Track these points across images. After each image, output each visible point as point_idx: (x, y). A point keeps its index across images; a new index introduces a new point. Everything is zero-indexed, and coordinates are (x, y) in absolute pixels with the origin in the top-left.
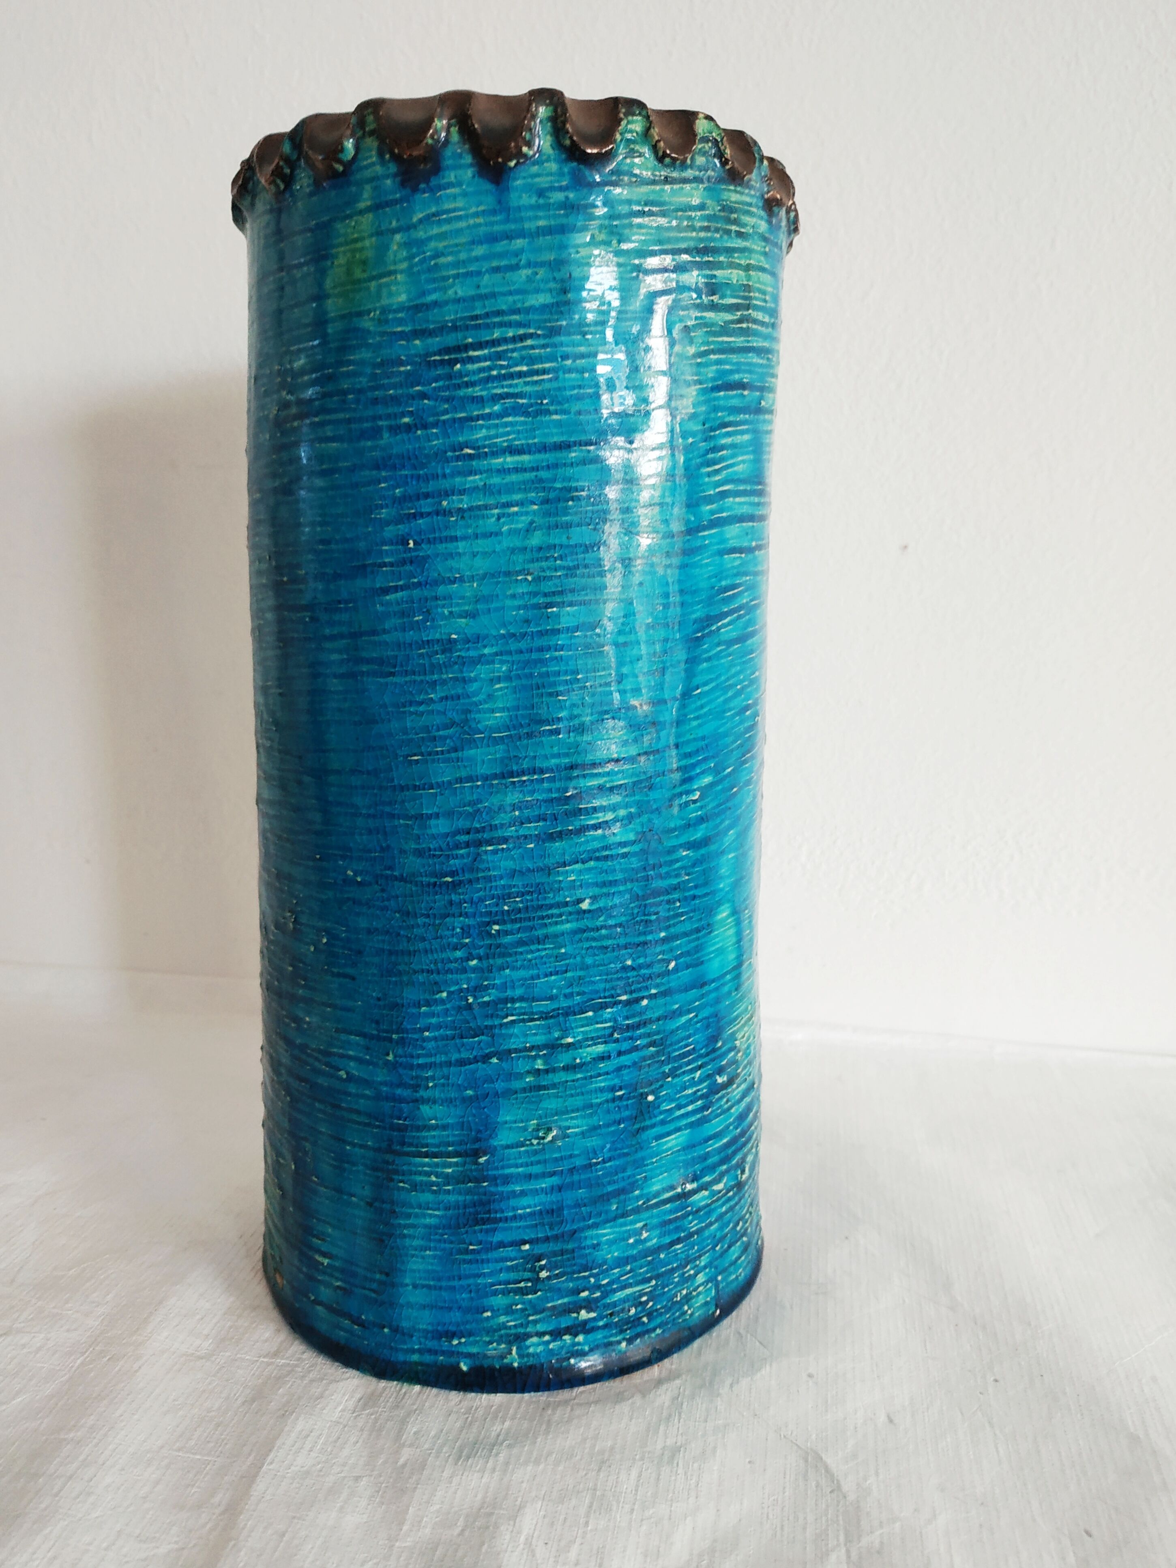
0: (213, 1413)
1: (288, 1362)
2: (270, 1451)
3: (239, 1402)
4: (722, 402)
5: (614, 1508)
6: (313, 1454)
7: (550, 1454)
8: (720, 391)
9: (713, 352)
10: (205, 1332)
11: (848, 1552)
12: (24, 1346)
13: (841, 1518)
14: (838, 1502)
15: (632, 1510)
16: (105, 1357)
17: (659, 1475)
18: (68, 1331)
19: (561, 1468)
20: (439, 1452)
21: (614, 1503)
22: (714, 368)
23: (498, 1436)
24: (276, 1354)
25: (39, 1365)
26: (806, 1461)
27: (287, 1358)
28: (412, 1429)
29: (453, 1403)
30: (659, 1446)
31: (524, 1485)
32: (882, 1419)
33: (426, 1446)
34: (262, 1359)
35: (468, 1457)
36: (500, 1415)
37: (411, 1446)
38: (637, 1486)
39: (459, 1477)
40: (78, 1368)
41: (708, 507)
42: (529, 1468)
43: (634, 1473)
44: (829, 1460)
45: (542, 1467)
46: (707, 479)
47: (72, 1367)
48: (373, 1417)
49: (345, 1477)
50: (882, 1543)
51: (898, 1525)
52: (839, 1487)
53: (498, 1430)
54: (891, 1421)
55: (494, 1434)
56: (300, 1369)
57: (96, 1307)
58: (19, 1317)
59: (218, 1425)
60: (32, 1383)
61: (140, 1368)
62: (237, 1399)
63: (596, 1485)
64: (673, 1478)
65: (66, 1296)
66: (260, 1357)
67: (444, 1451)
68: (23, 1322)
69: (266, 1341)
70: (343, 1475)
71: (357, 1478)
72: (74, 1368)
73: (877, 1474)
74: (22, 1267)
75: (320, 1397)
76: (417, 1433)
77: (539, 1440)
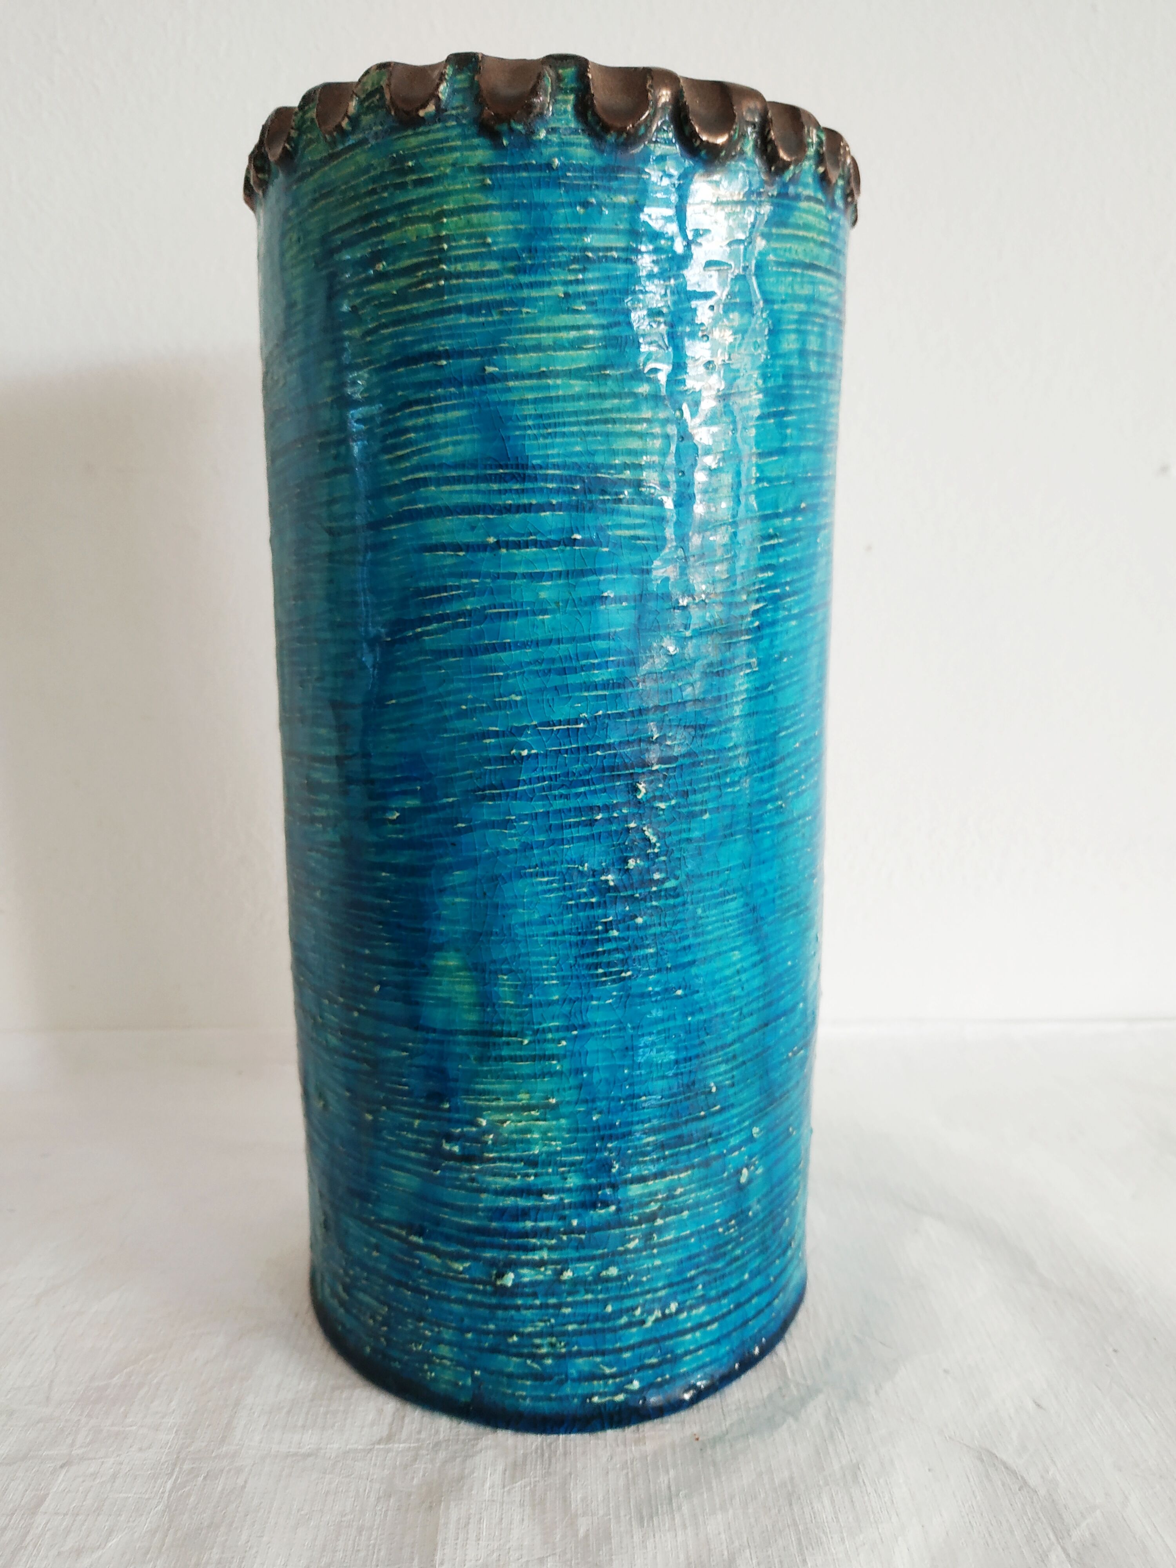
0: (349, 1517)
1: (407, 1445)
2: (435, 1550)
3: (372, 1499)
4: (404, 379)
5: (824, 1539)
6: (483, 1543)
7: (732, 1498)
8: (397, 368)
9: (385, 326)
10: (300, 1423)
11: (1064, 1550)
12: (94, 1475)
13: (1041, 1515)
14: (1032, 1498)
15: (843, 1539)
16: (198, 1476)
17: (851, 1498)
18: (140, 1449)
19: (750, 1511)
20: (618, 1517)
21: (822, 1535)
22: (389, 343)
23: (669, 1488)
24: (389, 1438)
25: (122, 1495)
26: (982, 1461)
27: (404, 1442)
28: (576, 1496)
29: (604, 1459)
30: (836, 1467)
31: (723, 1536)
32: (1031, 1406)
33: (601, 1513)
34: (377, 1447)
35: (651, 1517)
36: (660, 1464)
37: (584, 1514)
38: (835, 1513)
39: (652, 1540)
40: (171, 1492)
41: (394, 499)
42: (719, 1516)
43: (826, 1501)
44: (1004, 1456)
45: (731, 1512)
46: (388, 468)
47: (163, 1493)
48: (528, 1488)
49: (528, 1561)
50: (1092, 1535)
51: (1098, 1512)
52: (1025, 1483)
53: (666, 1482)
54: (1038, 1405)
55: (664, 1486)
56: (425, 1452)
57: (163, 1417)
58: (74, 1441)
59: (360, 1530)
60: (122, 1518)
61: (246, 1482)
62: (368, 1497)
63: (794, 1520)
64: (866, 1498)
65: (122, 1409)
66: (374, 1444)
67: (622, 1514)
68: (81, 1447)
69: (372, 1424)
70: (524, 1560)
71: (541, 1560)
72: (166, 1495)
73: (1054, 1463)
74: (52, 1382)
75: (461, 1478)
76: (584, 1499)
77: (714, 1484)
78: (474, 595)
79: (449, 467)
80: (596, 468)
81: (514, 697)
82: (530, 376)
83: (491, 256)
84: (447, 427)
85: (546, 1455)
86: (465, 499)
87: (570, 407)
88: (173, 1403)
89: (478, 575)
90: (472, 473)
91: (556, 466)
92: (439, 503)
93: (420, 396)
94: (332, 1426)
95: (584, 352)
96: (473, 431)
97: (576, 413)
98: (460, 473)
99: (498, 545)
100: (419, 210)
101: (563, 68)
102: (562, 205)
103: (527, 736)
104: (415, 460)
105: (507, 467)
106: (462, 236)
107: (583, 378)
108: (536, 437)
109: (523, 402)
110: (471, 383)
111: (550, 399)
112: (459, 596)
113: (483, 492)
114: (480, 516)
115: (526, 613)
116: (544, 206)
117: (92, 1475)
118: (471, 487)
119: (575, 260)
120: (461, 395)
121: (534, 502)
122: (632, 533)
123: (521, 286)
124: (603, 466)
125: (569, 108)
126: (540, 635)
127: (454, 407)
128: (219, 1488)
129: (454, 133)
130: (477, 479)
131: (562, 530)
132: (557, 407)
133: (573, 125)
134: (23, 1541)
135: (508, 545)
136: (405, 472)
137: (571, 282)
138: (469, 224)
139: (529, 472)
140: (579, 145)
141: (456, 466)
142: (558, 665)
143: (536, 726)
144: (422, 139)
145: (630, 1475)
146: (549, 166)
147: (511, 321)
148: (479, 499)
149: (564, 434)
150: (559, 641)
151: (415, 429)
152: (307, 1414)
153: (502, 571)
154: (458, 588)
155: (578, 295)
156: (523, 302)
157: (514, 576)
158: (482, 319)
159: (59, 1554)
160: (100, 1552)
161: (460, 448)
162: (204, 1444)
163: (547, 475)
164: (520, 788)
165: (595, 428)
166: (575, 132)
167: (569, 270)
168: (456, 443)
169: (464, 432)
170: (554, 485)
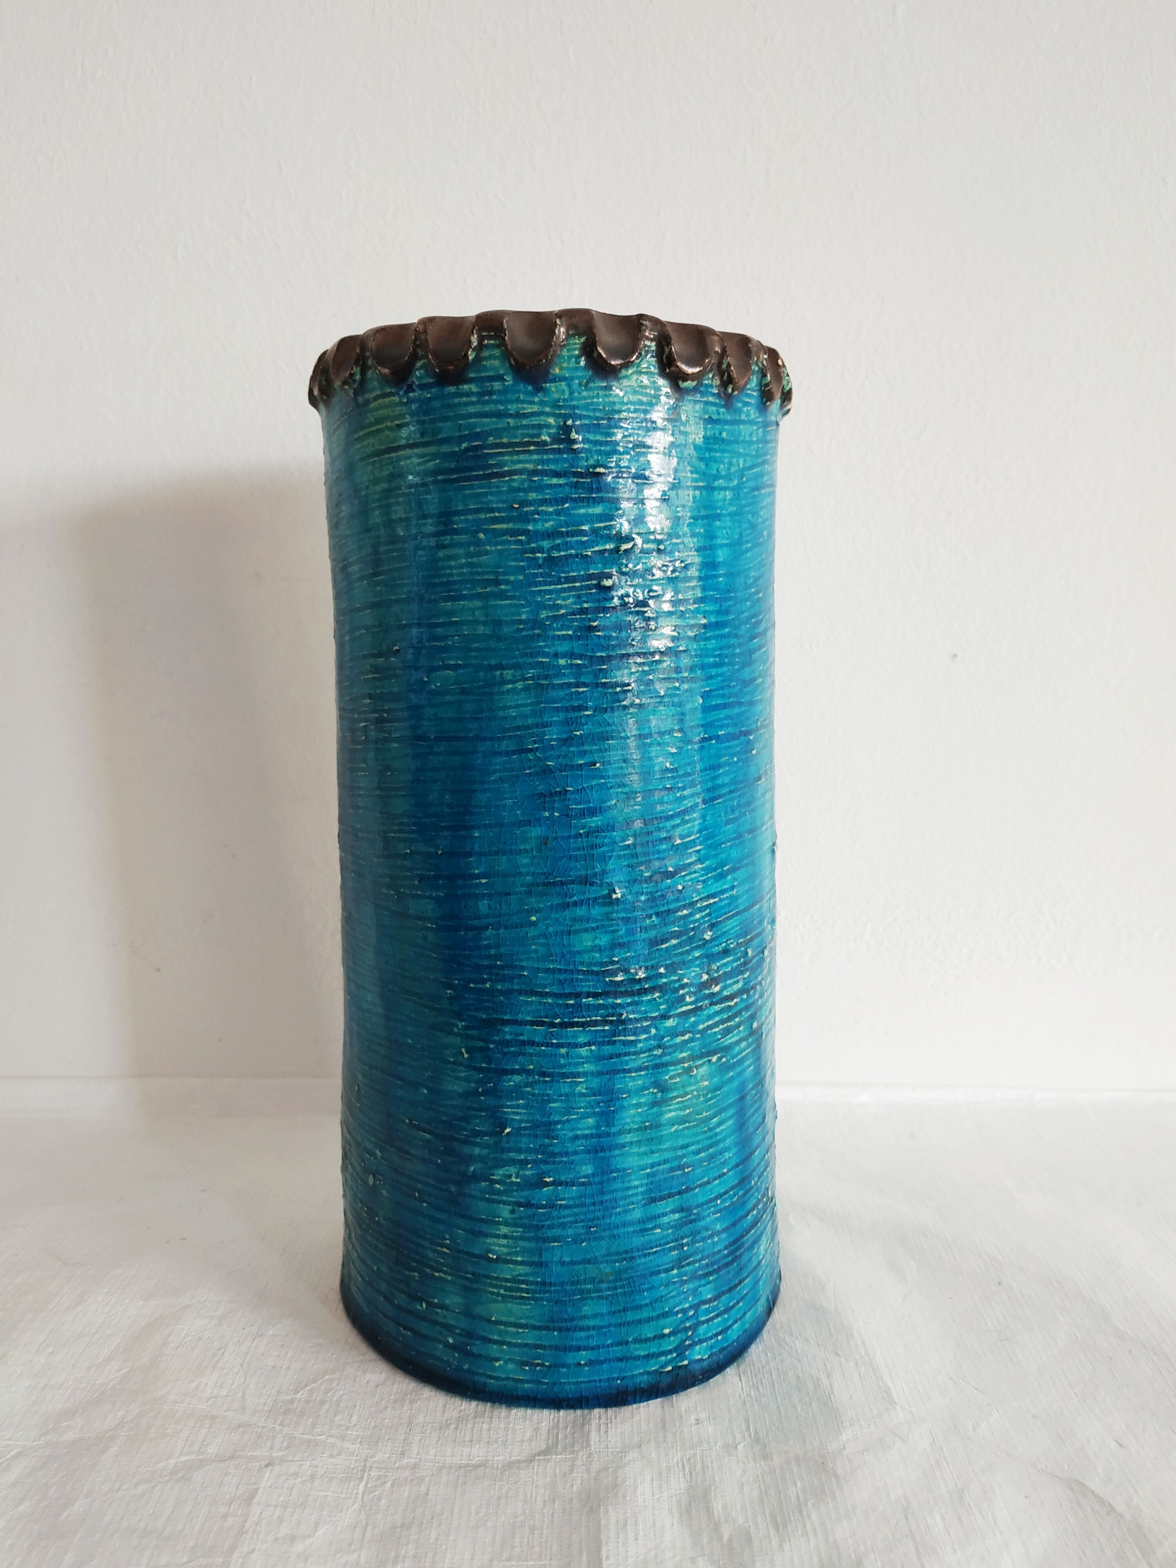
0: (521, 1518)
1: (564, 1457)
2: (600, 1546)
3: (539, 1503)
5: (938, 1549)
6: (640, 1542)
7: (854, 1507)
10: (467, 1438)
12: (296, 1475)
13: (1127, 1535)
14: (1119, 1522)
15: (955, 1550)
16: (385, 1482)
17: (959, 1516)
18: (331, 1456)
20: (756, 1524)
21: (936, 1546)
23: (798, 1497)
24: (548, 1451)
25: (322, 1493)
26: (1073, 1490)
27: (561, 1454)
28: (718, 1506)
30: (944, 1490)
31: (850, 1541)
32: (1113, 1445)
33: (741, 1520)
34: (537, 1458)
35: (785, 1524)
37: (726, 1521)
38: (947, 1528)
39: (788, 1544)
40: (363, 1495)
42: (845, 1523)
43: (938, 1518)
44: (1092, 1486)
45: (854, 1521)
47: (357, 1494)
49: (681, 1560)
52: (1113, 1509)
53: (795, 1493)
54: (1120, 1445)
55: (793, 1497)
56: (580, 1463)
57: (347, 1429)
58: (272, 1445)
59: (532, 1529)
60: (325, 1513)
61: (428, 1490)
62: (536, 1501)
63: (911, 1531)
64: (973, 1518)
65: (311, 1420)
66: (535, 1456)
67: (759, 1522)
68: (280, 1450)
69: (531, 1440)
70: (678, 1558)
71: (693, 1560)
72: (360, 1496)
73: (1136, 1492)
74: (244, 1393)
75: (615, 1486)
76: (725, 1508)
77: (837, 1495)
85: (687, 1469)
88: (353, 1419)
94: (496, 1441)
117: (293, 1474)
128: (406, 1495)
134: (243, 1527)
145: (762, 1487)
152: (473, 1428)
159: (276, 1539)
160: (310, 1541)
162: (387, 1456)
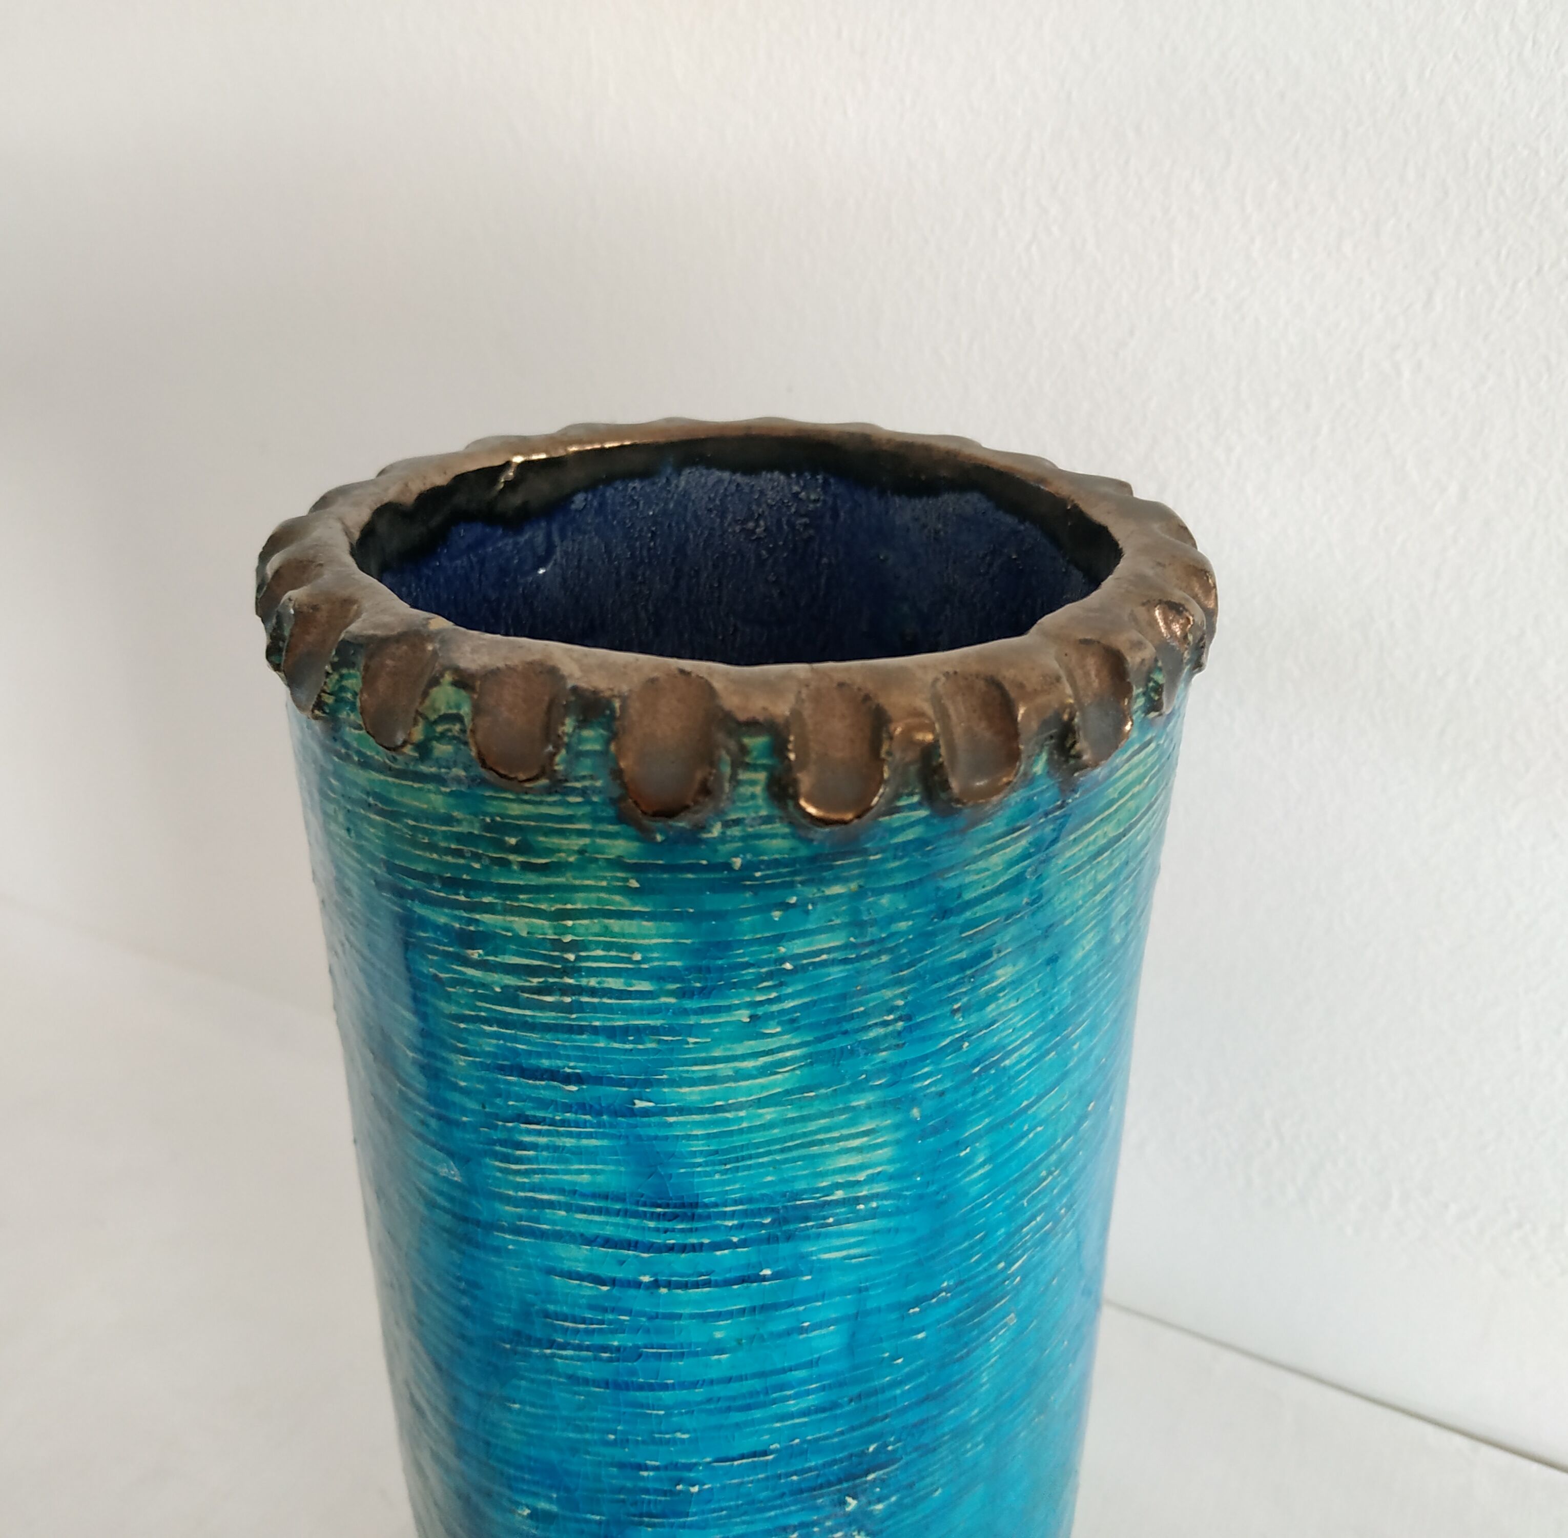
4: (517, 1089)
8: (505, 1074)
78: (623, 1332)
79: (584, 1196)
80: (796, 1196)
81: (679, 1435)
82: (701, 1111)
83: (638, 974)
84: (581, 1153)
86: (609, 1231)
87: (759, 1137)
89: (629, 1312)
90: (618, 1206)
91: (736, 1202)
92: (572, 1230)
93: (540, 1114)
95: (779, 1076)
96: (618, 1163)
97: (768, 1143)
98: (602, 1204)
99: (656, 1284)
100: (529, 901)
101: (751, 736)
102: (747, 912)
103: (699, 1471)
104: (537, 1178)
105: (668, 1206)
106: (598, 944)
107: (776, 1105)
108: (707, 1174)
109: (689, 1137)
110: (615, 1113)
111: (731, 1133)
112: (601, 1330)
113: (635, 1228)
114: (630, 1252)
115: (696, 1354)
116: (719, 915)
118: (618, 1220)
119: (770, 976)
120: (600, 1125)
121: (706, 1241)
122: (844, 1253)
123: (686, 1012)
124: (805, 1191)
125: (758, 790)
126: (713, 1374)
127: (590, 1136)
129: (580, 812)
130: (626, 1213)
131: (748, 1266)
132: (738, 1141)
133: (764, 813)
135: (669, 1285)
136: (521, 1187)
137: (761, 1003)
138: (607, 931)
139: (700, 1211)
140: (774, 836)
141: (594, 1196)
142: (739, 1403)
143: (710, 1463)
144: (529, 809)
146: (728, 866)
147: (672, 1051)
148: (630, 1235)
149: (749, 1167)
150: (741, 1378)
151: (534, 1146)
153: (661, 1310)
154: (602, 1322)
155: (771, 1016)
156: (690, 1030)
157: (679, 1317)
158: (628, 1046)
161: (600, 1179)
163: (725, 1212)
164: (689, 1519)
165: (795, 1154)
166: (768, 820)
167: (758, 989)
168: (594, 1172)
169: (604, 1163)
170: (736, 1222)
